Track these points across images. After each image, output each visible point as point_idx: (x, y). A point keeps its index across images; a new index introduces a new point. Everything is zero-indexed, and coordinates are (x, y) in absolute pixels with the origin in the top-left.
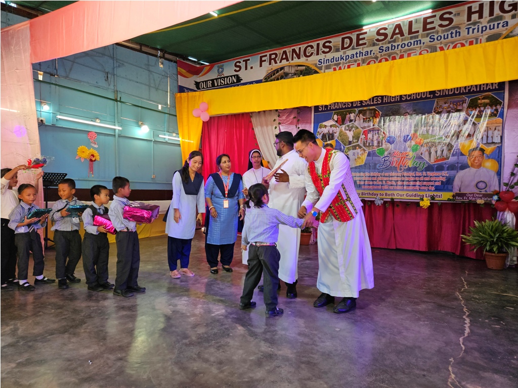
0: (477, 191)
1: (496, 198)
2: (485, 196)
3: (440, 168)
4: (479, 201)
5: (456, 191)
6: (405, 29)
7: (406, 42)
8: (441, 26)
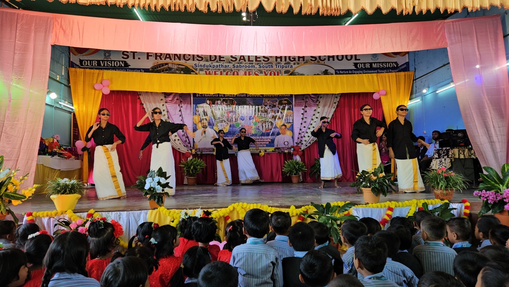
0: (285, 146)
1: (292, 149)
2: (288, 148)
3: (268, 135)
4: (286, 151)
5: (276, 146)
6: (247, 59)
7: (247, 65)
8: (264, 60)
